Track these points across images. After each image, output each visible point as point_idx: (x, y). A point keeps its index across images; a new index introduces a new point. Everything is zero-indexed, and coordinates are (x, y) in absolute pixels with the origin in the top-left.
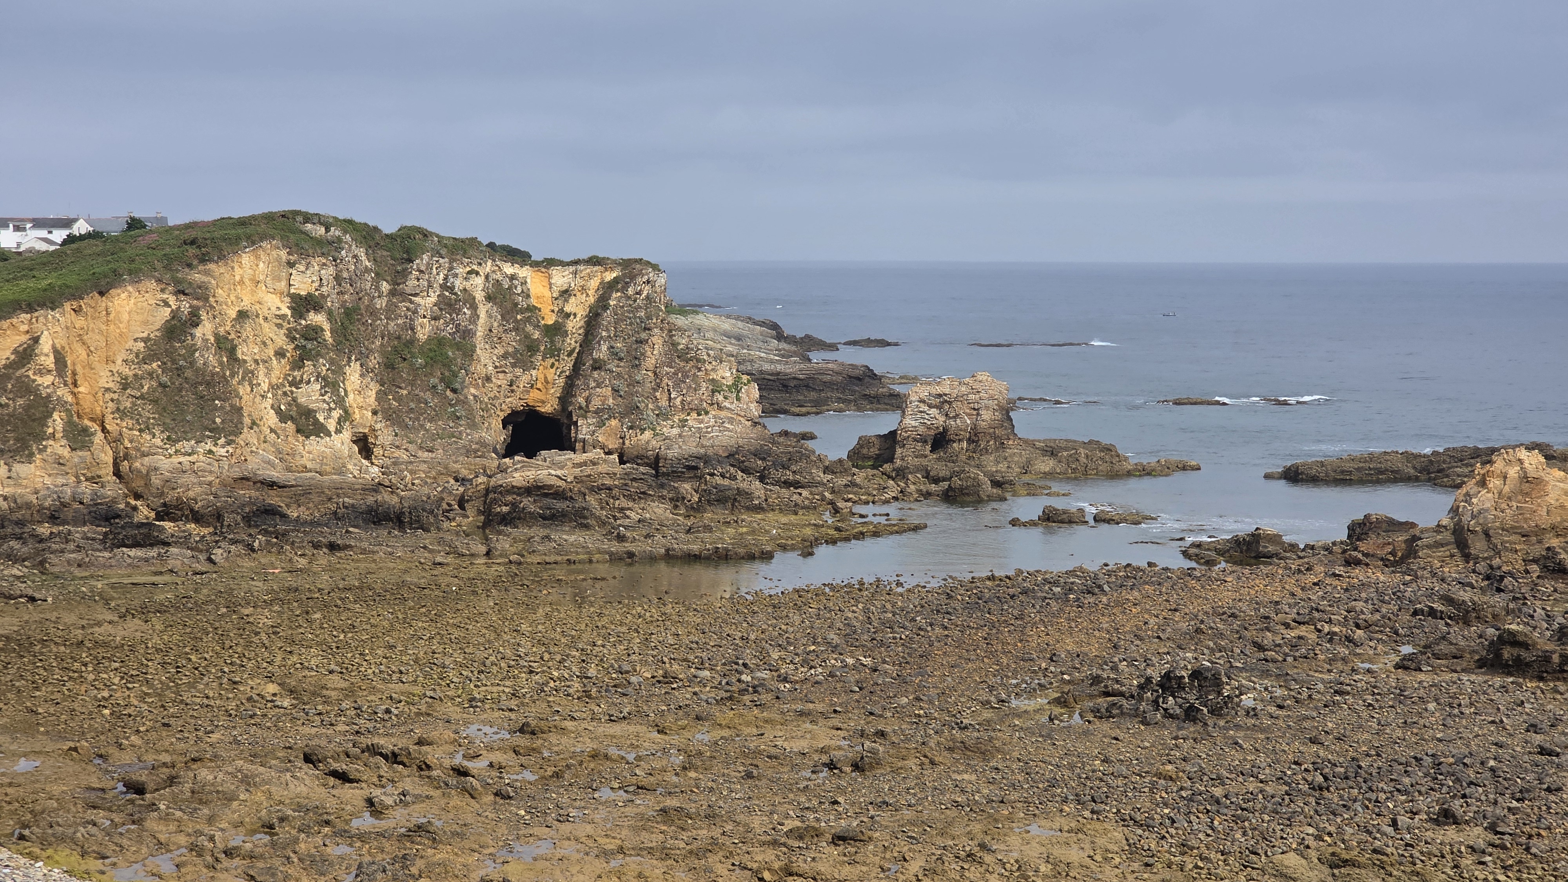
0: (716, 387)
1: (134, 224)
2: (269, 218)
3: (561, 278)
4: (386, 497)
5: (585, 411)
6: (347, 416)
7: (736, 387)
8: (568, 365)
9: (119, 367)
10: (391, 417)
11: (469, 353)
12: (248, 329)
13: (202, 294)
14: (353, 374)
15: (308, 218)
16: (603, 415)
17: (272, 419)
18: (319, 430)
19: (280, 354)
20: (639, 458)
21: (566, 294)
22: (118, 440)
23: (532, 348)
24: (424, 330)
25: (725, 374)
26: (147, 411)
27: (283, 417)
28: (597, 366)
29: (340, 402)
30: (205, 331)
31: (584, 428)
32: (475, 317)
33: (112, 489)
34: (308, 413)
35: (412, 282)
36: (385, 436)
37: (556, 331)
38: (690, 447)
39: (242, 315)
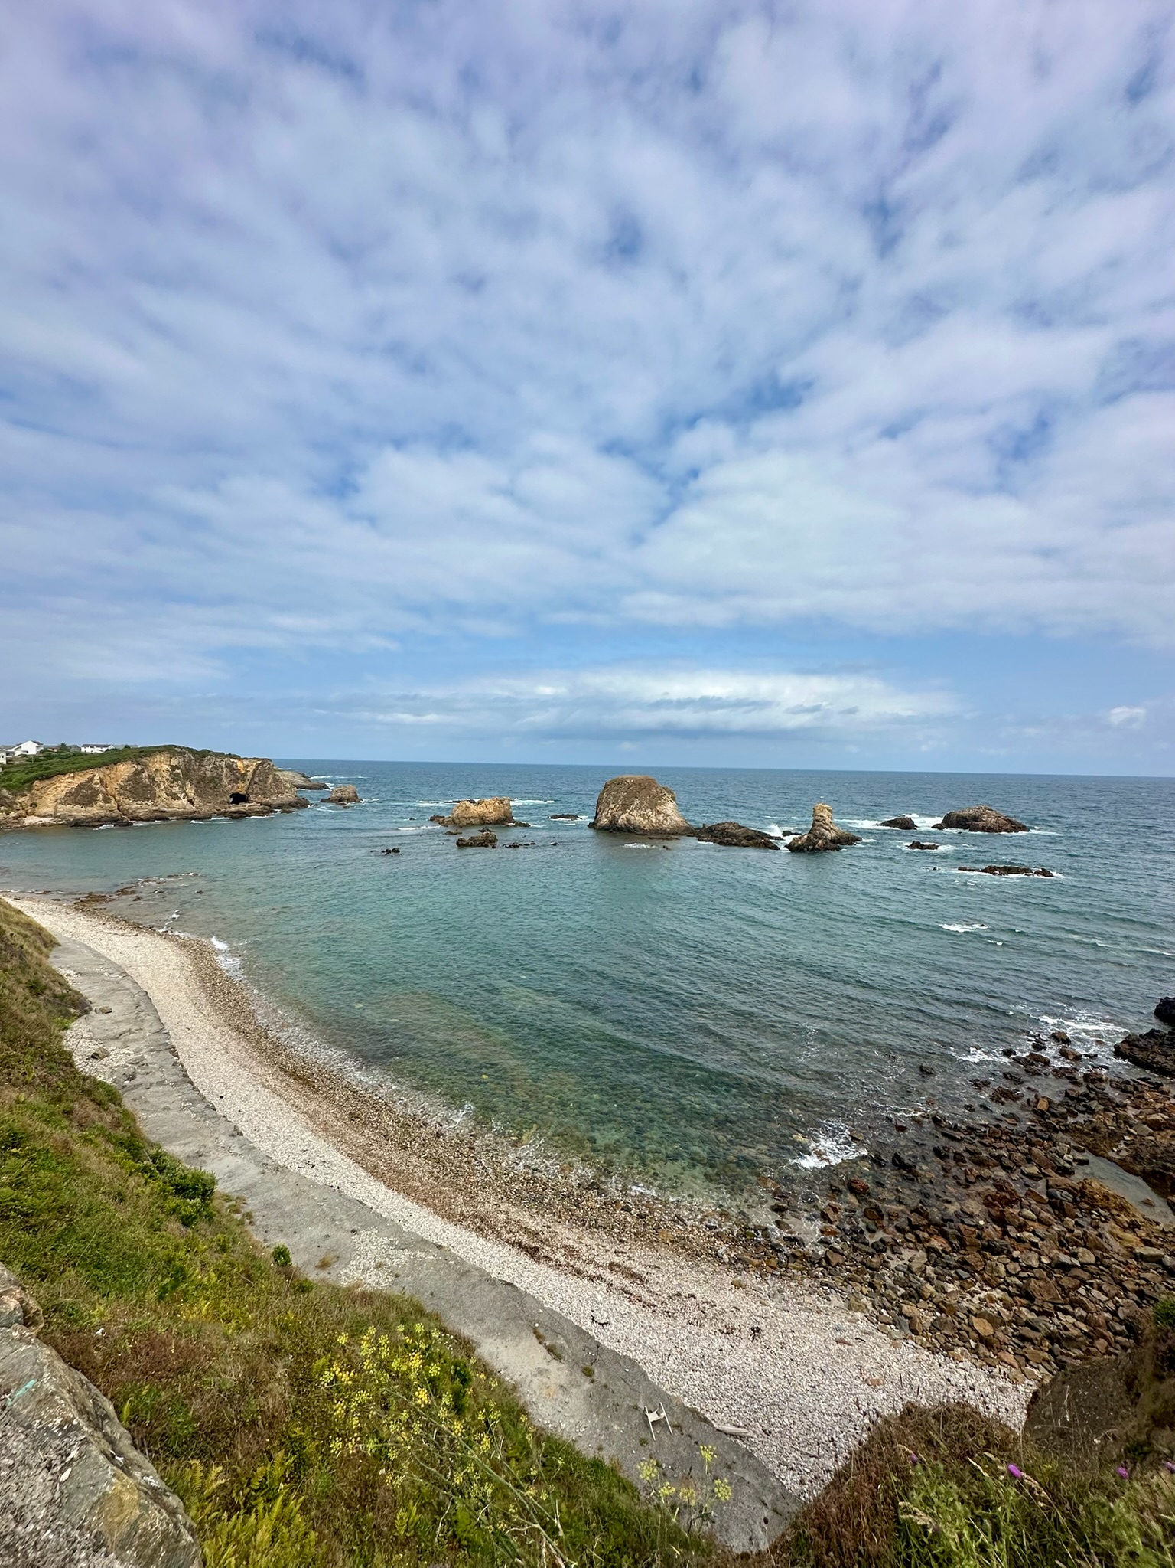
0: (286, 788)
1: (127, 747)
2: (165, 746)
3: (246, 762)
4: (196, 814)
5: (252, 794)
6: (186, 795)
7: (291, 788)
8: (248, 783)
9: (119, 782)
10: (199, 795)
11: (221, 780)
12: (158, 774)
13: (145, 765)
14: (188, 785)
15: (176, 747)
16: (257, 794)
17: (165, 795)
18: (179, 798)
19: (167, 780)
20: (266, 804)
21: (247, 766)
22: (119, 801)
23: (238, 779)
24: (208, 774)
25: (288, 785)
26: (128, 794)
27: (168, 795)
28: (256, 783)
29: (184, 792)
30: (146, 774)
31: (251, 798)
32: (222, 772)
33: (117, 813)
34: (175, 794)
35: (205, 763)
36: (197, 800)
37: (245, 774)
38: (279, 802)
39: (157, 770)
